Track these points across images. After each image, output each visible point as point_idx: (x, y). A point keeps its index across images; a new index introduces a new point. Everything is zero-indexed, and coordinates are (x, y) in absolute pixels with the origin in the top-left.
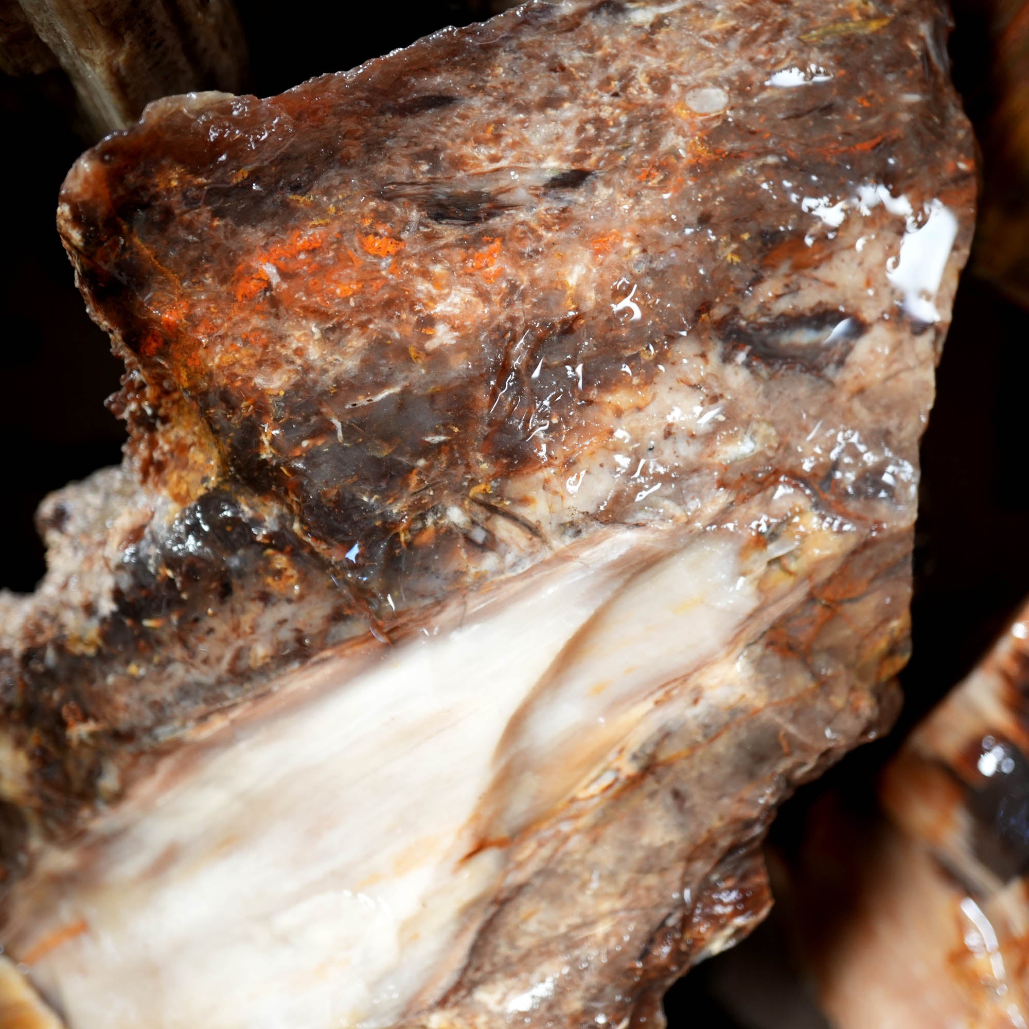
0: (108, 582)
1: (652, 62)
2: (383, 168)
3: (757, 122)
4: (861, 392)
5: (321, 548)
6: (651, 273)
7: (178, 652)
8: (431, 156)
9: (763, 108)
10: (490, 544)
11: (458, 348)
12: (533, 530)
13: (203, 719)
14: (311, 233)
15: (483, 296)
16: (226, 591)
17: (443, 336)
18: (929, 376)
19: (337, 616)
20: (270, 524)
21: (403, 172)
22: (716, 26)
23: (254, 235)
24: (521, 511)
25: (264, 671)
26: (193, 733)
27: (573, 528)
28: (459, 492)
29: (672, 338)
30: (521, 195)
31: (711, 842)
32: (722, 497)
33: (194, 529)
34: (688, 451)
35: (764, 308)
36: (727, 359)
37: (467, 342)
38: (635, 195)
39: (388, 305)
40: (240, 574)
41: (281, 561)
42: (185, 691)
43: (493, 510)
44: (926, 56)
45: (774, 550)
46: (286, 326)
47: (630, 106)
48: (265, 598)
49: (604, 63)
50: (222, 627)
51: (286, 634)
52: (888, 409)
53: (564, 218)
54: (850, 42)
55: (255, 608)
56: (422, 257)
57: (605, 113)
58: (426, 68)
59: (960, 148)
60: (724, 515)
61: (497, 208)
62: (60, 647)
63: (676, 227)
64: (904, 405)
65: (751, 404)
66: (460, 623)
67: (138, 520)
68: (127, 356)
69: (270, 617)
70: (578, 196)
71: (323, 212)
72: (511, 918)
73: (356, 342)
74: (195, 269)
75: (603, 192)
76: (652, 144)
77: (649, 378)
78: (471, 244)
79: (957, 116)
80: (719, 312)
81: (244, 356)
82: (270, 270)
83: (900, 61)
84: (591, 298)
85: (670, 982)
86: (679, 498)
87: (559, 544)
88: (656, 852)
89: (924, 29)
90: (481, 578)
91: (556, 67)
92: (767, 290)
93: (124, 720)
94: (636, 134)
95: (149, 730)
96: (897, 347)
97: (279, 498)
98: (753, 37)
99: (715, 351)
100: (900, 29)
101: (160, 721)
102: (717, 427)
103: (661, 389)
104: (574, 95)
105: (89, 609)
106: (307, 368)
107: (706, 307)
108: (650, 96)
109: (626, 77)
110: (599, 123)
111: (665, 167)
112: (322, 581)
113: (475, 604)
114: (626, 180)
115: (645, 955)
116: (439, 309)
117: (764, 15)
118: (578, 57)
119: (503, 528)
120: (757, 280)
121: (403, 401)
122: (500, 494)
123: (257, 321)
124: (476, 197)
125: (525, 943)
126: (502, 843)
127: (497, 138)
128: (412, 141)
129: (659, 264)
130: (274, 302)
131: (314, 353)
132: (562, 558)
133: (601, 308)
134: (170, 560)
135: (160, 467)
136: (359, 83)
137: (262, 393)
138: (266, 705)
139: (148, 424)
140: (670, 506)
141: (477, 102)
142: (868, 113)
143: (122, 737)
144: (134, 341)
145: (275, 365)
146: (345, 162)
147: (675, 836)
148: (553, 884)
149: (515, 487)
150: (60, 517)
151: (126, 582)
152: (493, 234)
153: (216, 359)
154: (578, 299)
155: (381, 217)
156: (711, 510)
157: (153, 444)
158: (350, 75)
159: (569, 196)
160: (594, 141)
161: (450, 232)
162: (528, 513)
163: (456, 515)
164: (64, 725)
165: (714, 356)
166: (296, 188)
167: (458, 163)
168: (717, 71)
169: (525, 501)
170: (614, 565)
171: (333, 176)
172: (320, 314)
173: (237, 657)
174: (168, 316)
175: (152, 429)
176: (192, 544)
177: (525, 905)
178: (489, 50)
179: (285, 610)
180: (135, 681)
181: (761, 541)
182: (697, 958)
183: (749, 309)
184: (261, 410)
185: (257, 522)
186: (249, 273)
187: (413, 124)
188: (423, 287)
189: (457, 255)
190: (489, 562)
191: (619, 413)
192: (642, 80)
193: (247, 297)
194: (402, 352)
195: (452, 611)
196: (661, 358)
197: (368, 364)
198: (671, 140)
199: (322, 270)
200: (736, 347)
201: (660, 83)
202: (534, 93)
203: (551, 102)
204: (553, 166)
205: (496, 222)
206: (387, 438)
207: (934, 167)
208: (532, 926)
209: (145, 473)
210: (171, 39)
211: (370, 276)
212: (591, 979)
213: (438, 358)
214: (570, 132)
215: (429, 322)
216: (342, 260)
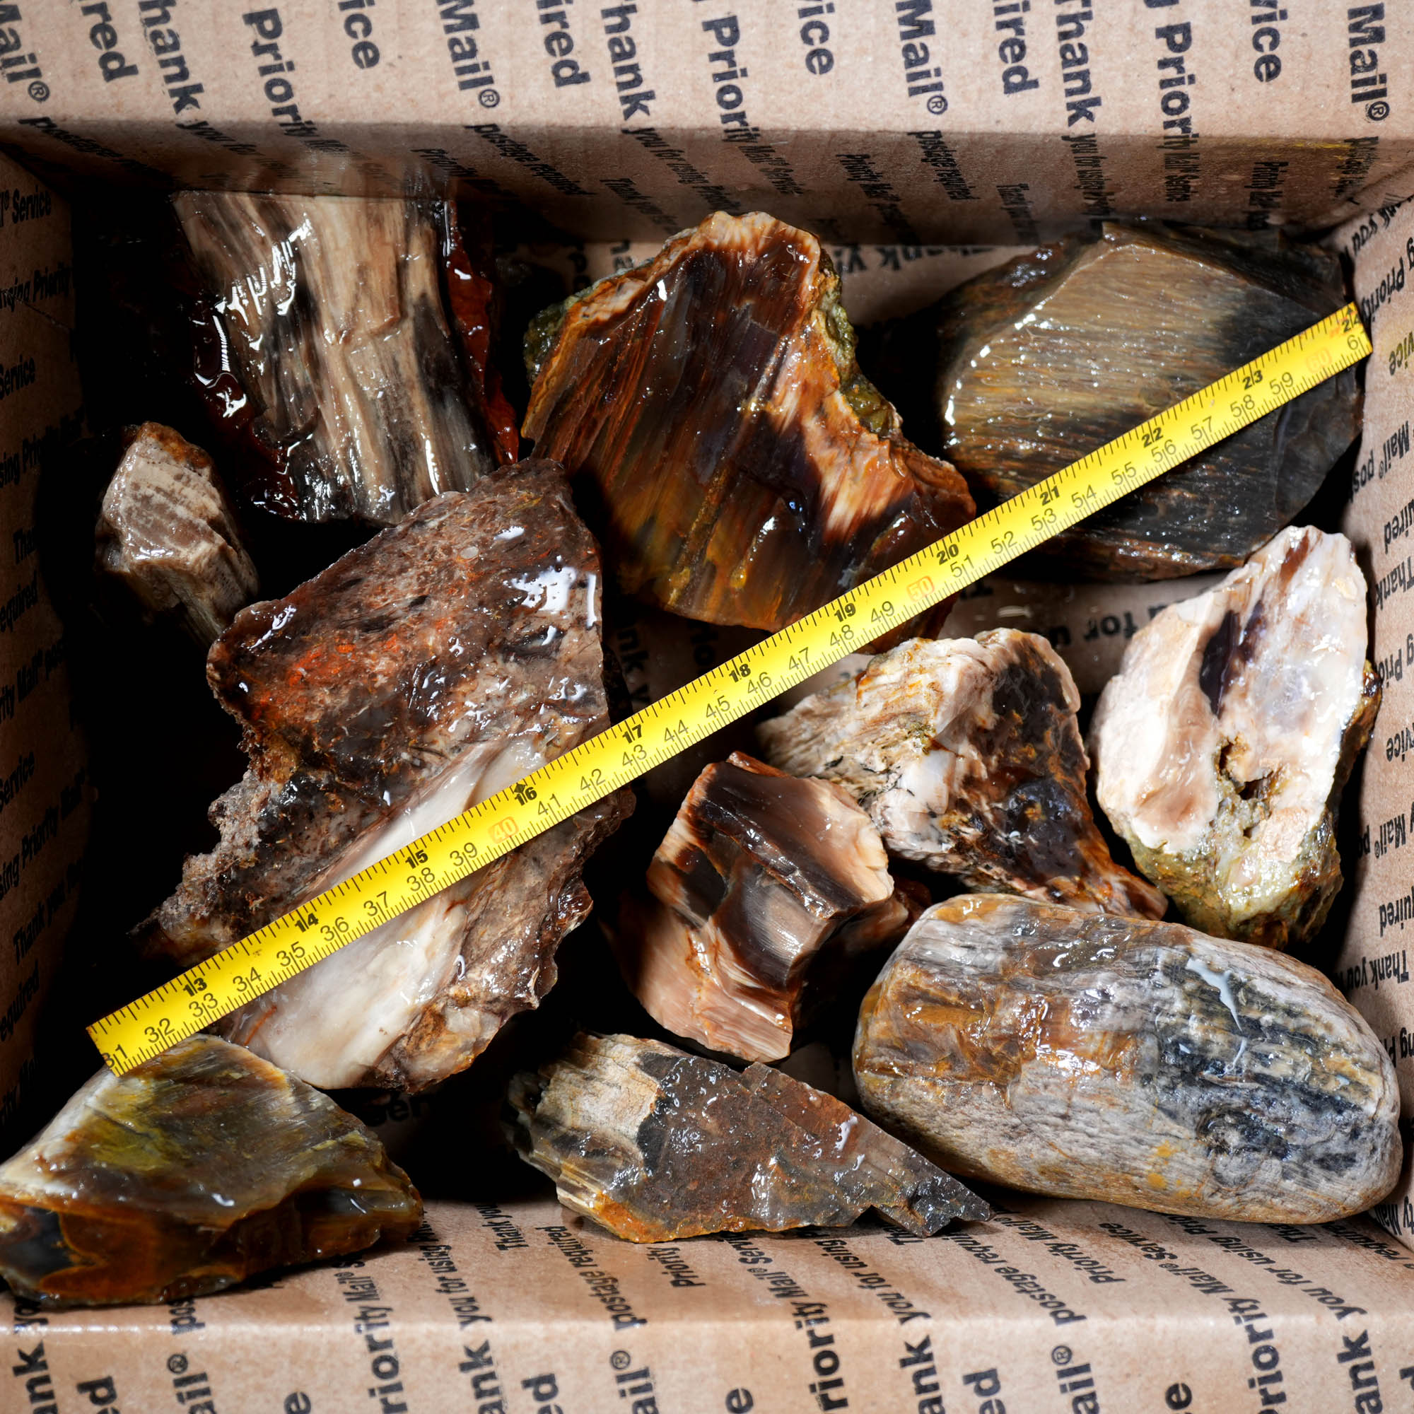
0: (255, 829)
1: (442, 542)
2: (338, 616)
3: (494, 556)
4: (569, 660)
5: (350, 785)
6: (464, 632)
7: (295, 852)
8: (357, 605)
9: (495, 550)
10: (423, 765)
11: (389, 683)
12: (440, 754)
13: (313, 879)
14: (315, 651)
15: (394, 659)
16: (311, 817)
17: (381, 680)
18: (599, 646)
19: (364, 815)
20: (324, 781)
21: (347, 616)
22: (466, 520)
23: (291, 657)
24: (434, 747)
25: (337, 849)
26: (310, 888)
27: (457, 749)
28: (404, 746)
29: (480, 657)
30: (400, 613)
31: (557, 878)
32: (519, 720)
33: (291, 792)
34: (498, 704)
35: (517, 635)
36: (506, 661)
37: (392, 680)
38: (449, 601)
39: (355, 673)
40: (316, 807)
41: (333, 797)
42: (302, 869)
43: (421, 750)
44: (562, 509)
45: (548, 738)
46: (314, 692)
47: (437, 564)
48: (330, 815)
49: (422, 548)
50: (313, 834)
51: (343, 829)
52: (584, 665)
53: (420, 618)
54: (527, 512)
55: (326, 821)
56: (364, 649)
57: (427, 569)
58: (346, 569)
59: (587, 544)
60: (521, 728)
61: (391, 621)
62: (237, 868)
63: (470, 610)
64: (591, 662)
65: (521, 677)
66: (419, 803)
67: (262, 797)
68: (244, 723)
69: (334, 824)
70: (424, 607)
71: (317, 640)
72: (475, 936)
73: (345, 691)
74: (269, 678)
75: (435, 603)
76: (451, 577)
77: (473, 676)
78: (383, 639)
79: (584, 531)
80: (497, 641)
81: (298, 709)
82: (302, 670)
83: (550, 514)
84: (440, 649)
85: (556, 947)
86: (500, 725)
87: (453, 757)
88: (533, 890)
89: (559, 498)
90: (423, 781)
91: (402, 555)
92: (516, 627)
93: (276, 892)
94: (443, 575)
95: (289, 893)
96: (581, 637)
97: (327, 769)
98: (483, 521)
99: (500, 659)
100: (547, 500)
101: (293, 887)
102: (508, 691)
103: (480, 680)
104: (412, 565)
105: (248, 845)
106: (327, 708)
107: (491, 641)
108: (445, 557)
109: (433, 551)
110: (426, 574)
111: (459, 586)
112: (353, 800)
113: (423, 793)
114: (443, 595)
115: (539, 936)
116: (377, 669)
117: (485, 511)
118: (410, 548)
119: (427, 757)
120: (511, 624)
121: (371, 711)
122: (422, 742)
123: (300, 693)
124: (381, 618)
125: (484, 946)
126: (462, 902)
127: (384, 591)
128: (348, 601)
129: (466, 627)
130: (306, 683)
131: (328, 701)
132: (456, 763)
133: (446, 651)
134: (283, 809)
135: (268, 770)
136: (320, 582)
137: (309, 723)
138: (342, 863)
139: (258, 752)
140: (497, 729)
141: (371, 578)
142: (541, 541)
143: (276, 900)
144: (247, 716)
145: (313, 709)
146: (322, 617)
147: (540, 879)
148: (490, 916)
149: (428, 737)
150: (221, 808)
151: (264, 826)
152: (392, 632)
153: (287, 713)
154: (434, 651)
155: (342, 636)
156: (515, 727)
157: (262, 761)
158: (314, 580)
159: (420, 608)
160: (425, 582)
161: (373, 636)
162: (437, 747)
163: (405, 756)
164: (247, 904)
165: (500, 661)
166: (304, 633)
167: (370, 605)
168: (471, 539)
169: (433, 742)
170: (479, 761)
171: (318, 624)
172: (326, 683)
173: (323, 846)
174: (263, 700)
175: (261, 754)
176: (292, 799)
177: (480, 929)
178: (371, 554)
179: (340, 819)
180: (278, 870)
181: (541, 736)
182: (564, 934)
183: (511, 637)
184: (311, 730)
185: (319, 782)
186: (293, 673)
187: (347, 594)
188: (368, 661)
189: (379, 644)
190: (425, 773)
191: (464, 695)
192: (440, 551)
193: (295, 684)
194: (365, 690)
195: (414, 799)
196: (476, 668)
197: (353, 699)
198: (459, 573)
199: (323, 665)
200: (509, 654)
201: (448, 550)
202: (395, 568)
203: (403, 570)
204: (410, 597)
205: (392, 627)
206: (367, 729)
207: (577, 556)
208: (486, 938)
209: (261, 775)
210: (231, 579)
211: (344, 662)
212: (518, 953)
213: (381, 689)
214: (414, 581)
215: (374, 675)
216: (331, 659)
